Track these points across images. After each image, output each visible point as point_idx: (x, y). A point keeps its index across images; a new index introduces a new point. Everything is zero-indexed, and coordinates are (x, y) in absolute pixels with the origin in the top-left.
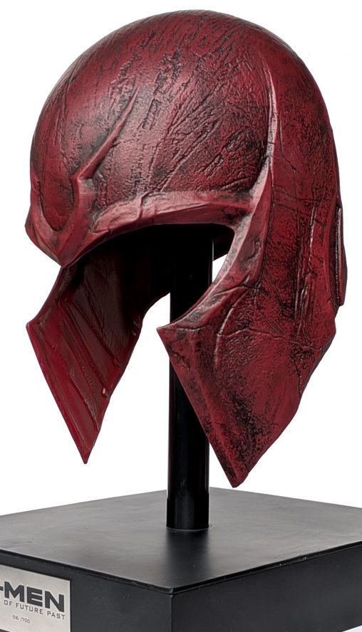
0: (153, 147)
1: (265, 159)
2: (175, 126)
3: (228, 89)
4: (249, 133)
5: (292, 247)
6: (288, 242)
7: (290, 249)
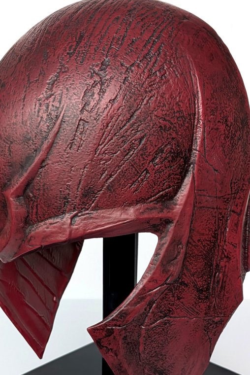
0: (81, 169)
1: (190, 166)
2: (102, 146)
3: (156, 101)
4: (175, 144)
5: (210, 241)
6: (206, 237)
7: (209, 242)
